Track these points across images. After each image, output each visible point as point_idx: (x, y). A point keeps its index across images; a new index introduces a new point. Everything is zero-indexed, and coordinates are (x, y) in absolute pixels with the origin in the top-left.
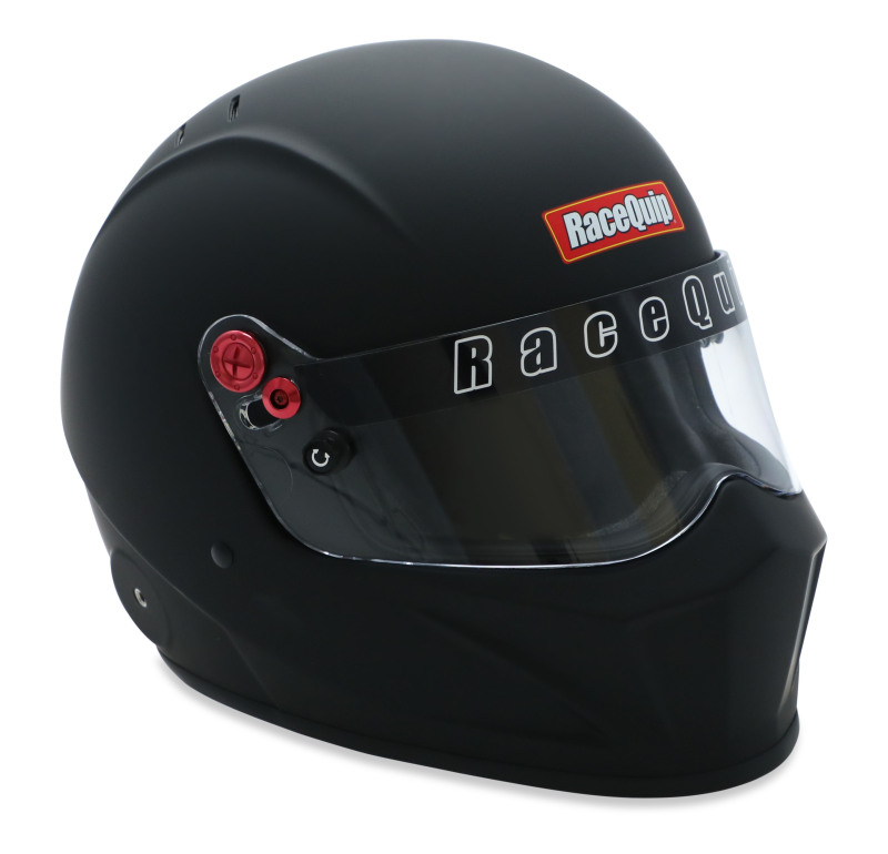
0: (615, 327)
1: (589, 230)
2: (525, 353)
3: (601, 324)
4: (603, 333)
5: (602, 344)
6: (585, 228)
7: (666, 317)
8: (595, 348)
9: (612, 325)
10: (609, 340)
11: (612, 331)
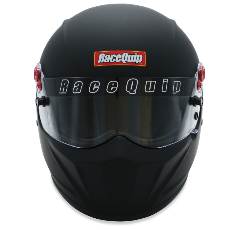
0: (99, 86)
1: (106, 59)
2: (75, 87)
3: (95, 84)
4: (95, 87)
5: (94, 89)
6: (105, 58)
7: (117, 87)
8: (91, 90)
9: (98, 85)
10: (96, 89)
11: (98, 87)
